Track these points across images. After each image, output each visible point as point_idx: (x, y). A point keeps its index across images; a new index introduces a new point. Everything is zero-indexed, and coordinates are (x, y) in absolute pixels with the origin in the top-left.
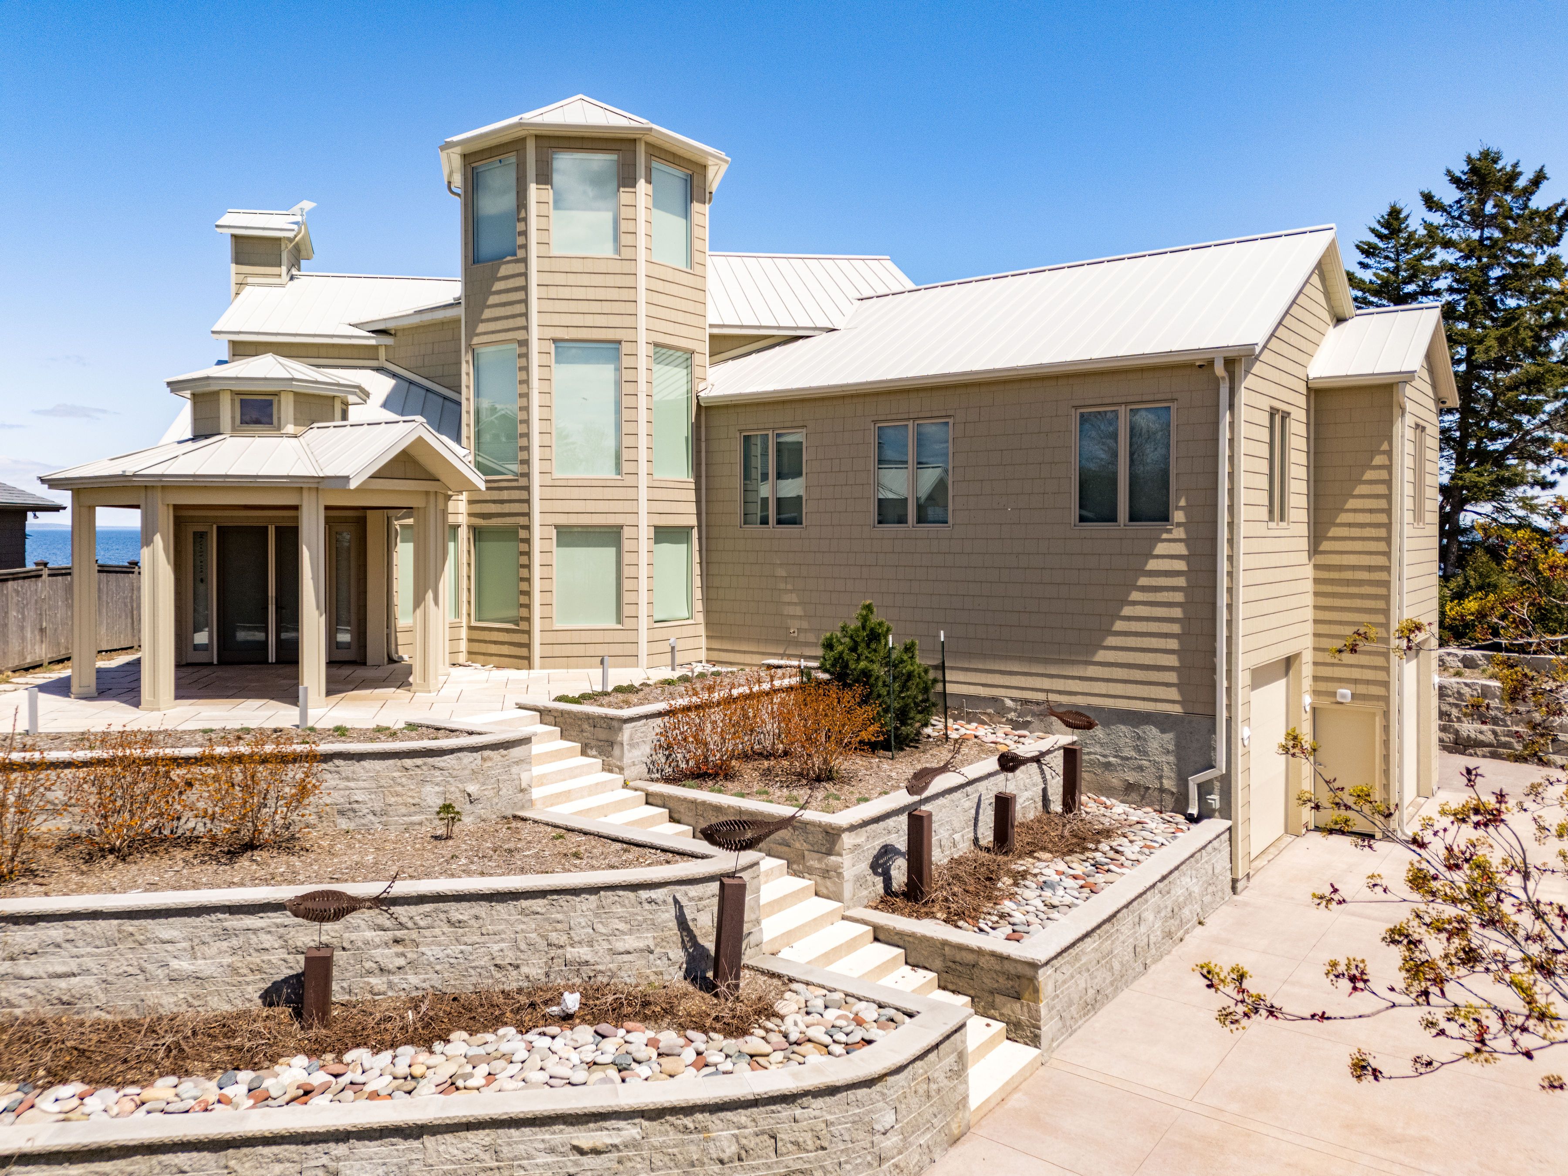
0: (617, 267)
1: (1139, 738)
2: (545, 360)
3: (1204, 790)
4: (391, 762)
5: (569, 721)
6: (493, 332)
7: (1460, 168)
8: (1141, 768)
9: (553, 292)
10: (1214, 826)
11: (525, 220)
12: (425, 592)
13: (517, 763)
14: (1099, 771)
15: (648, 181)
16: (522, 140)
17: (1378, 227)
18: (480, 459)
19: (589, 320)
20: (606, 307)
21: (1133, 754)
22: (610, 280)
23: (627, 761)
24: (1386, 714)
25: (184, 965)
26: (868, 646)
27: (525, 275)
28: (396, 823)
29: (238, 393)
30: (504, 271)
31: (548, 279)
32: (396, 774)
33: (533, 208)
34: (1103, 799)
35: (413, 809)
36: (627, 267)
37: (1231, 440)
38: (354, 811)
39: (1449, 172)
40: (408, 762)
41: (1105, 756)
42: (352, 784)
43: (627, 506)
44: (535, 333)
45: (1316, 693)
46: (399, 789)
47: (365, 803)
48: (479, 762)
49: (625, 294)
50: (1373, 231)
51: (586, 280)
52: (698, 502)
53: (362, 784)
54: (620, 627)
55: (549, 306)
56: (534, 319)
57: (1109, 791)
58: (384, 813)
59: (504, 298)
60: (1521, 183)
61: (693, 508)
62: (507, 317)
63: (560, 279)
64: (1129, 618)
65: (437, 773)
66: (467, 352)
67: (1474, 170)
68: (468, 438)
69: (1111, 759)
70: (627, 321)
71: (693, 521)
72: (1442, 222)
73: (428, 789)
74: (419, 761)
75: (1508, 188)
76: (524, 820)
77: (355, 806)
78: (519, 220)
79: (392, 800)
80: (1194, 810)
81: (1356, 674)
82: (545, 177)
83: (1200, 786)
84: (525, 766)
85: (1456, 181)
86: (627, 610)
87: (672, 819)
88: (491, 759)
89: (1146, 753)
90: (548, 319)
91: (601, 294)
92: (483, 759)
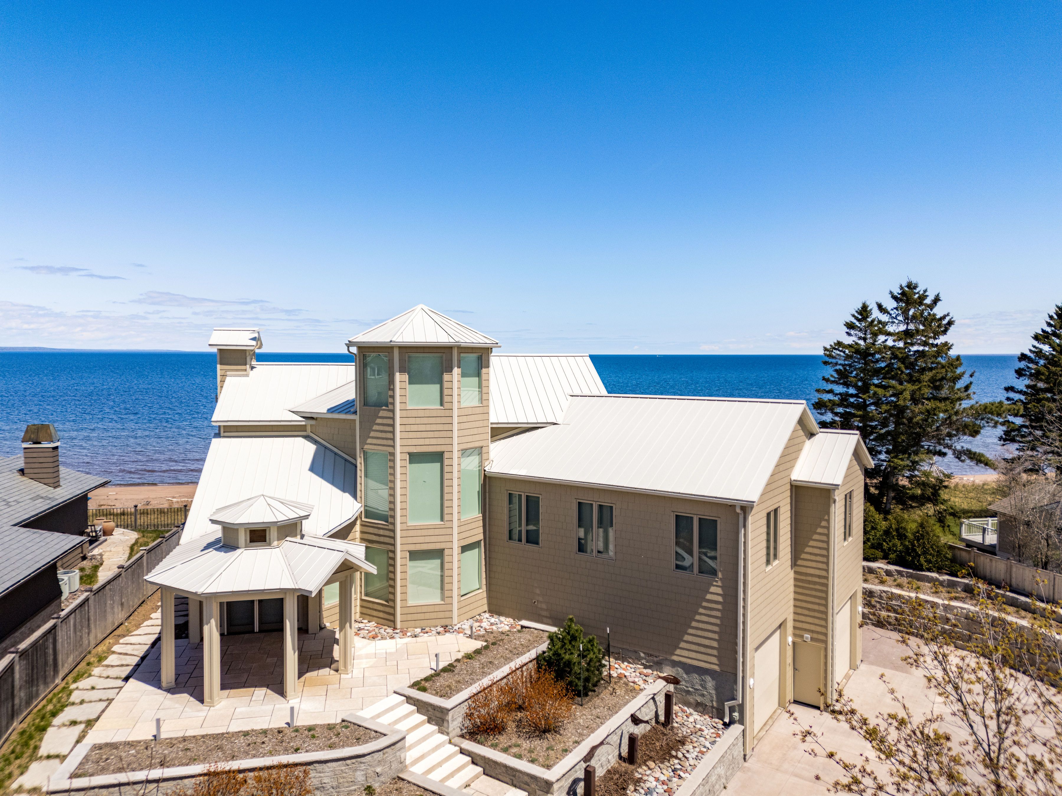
0: (442, 413)
1: (703, 680)
2: (403, 464)
3: (732, 710)
4: (341, 762)
5: (421, 704)
6: (375, 445)
7: (897, 291)
8: (703, 695)
9: (408, 428)
10: (736, 729)
11: (393, 390)
12: (345, 623)
13: (399, 750)
14: (684, 694)
15: (459, 367)
17: (856, 315)
18: (367, 510)
19: (427, 442)
20: (437, 434)
21: (700, 688)
22: (438, 419)
23: (450, 729)
24: (826, 649)
27: (393, 418)
28: (343, 791)
29: (248, 529)
30: (382, 414)
31: (406, 421)
32: (343, 768)
33: (398, 385)
34: (686, 709)
35: (351, 784)
36: (447, 413)
37: (745, 542)
38: (323, 787)
39: (891, 292)
40: (349, 762)
41: (687, 687)
42: (322, 775)
43: (447, 538)
44: (398, 449)
45: (795, 635)
46: (344, 775)
47: (328, 783)
48: (381, 756)
49: (446, 427)
50: (853, 316)
51: (425, 420)
52: (484, 526)
53: (327, 774)
54: (443, 603)
55: (406, 435)
56: (398, 442)
57: (688, 704)
58: (338, 787)
59: (381, 428)
60: (928, 301)
61: (481, 530)
62: (383, 439)
63: (412, 421)
64: (698, 621)
65: (362, 765)
66: (360, 453)
67: (903, 294)
68: (361, 498)
69: (690, 689)
70: (448, 441)
71: (481, 537)
72: (887, 320)
73: (359, 773)
74: (354, 761)
75: (921, 304)
76: (403, 780)
77: (324, 785)
78: (390, 389)
79: (341, 781)
80: (727, 720)
81: (813, 628)
82: (404, 369)
83: (730, 708)
84: (403, 750)
85: (895, 298)
86: (447, 592)
87: (473, 763)
88: (387, 752)
89: (706, 688)
90: (405, 442)
91: (434, 427)
92: (384, 754)
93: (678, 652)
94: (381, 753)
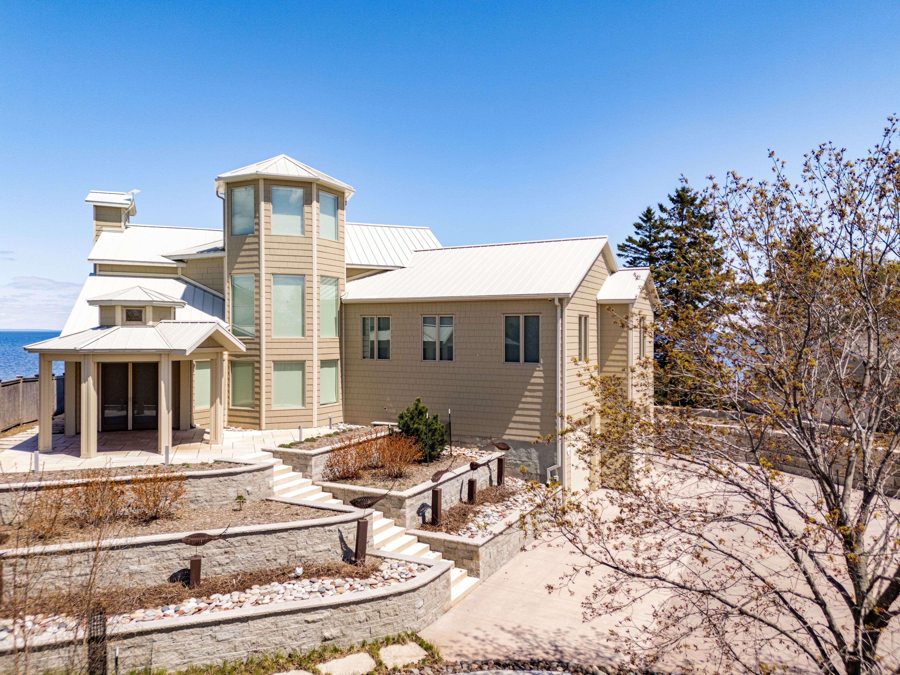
0: (303, 241)
1: (528, 452)
2: (268, 283)
3: (553, 473)
4: (214, 479)
5: (287, 456)
6: (242, 269)
8: (529, 466)
9: (272, 252)
11: (258, 217)
13: (267, 477)
14: (513, 467)
15: (318, 201)
16: (257, 180)
17: (643, 217)
18: (234, 328)
19: (290, 265)
20: (298, 259)
21: (526, 459)
22: (300, 247)
23: (313, 473)
25: (134, 568)
26: (418, 417)
27: (259, 243)
28: (216, 505)
29: (125, 307)
30: (248, 240)
31: (270, 245)
32: (216, 484)
33: (263, 213)
34: (515, 479)
35: (223, 498)
36: (307, 241)
37: (562, 331)
38: (197, 500)
39: (669, 196)
40: (221, 479)
41: (515, 461)
42: (196, 489)
43: (308, 351)
44: (263, 270)
46: (217, 490)
47: (202, 497)
48: (252, 477)
49: (307, 253)
50: (640, 218)
51: (288, 246)
52: (341, 348)
53: (201, 489)
54: (304, 408)
55: (270, 258)
56: (263, 264)
57: (517, 475)
58: (211, 501)
59: (248, 253)
60: (698, 202)
61: (338, 351)
62: (249, 262)
63: (276, 246)
64: (524, 403)
65: (234, 482)
66: (228, 277)
68: (229, 318)
69: (518, 462)
70: (308, 266)
71: (338, 357)
73: (230, 490)
74: (226, 478)
75: (692, 204)
76: (271, 501)
77: (198, 498)
78: (255, 217)
79: (214, 495)
80: (549, 482)
82: (268, 199)
83: (551, 472)
84: (271, 478)
85: (672, 200)
86: (307, 400)
87: (334, 497)
88: (256, 475)
89: (531, 459)
90: (270, 264)
91: (296, 253)
92: (254, 476)
93: (508, 431)
94: (251, 474)
